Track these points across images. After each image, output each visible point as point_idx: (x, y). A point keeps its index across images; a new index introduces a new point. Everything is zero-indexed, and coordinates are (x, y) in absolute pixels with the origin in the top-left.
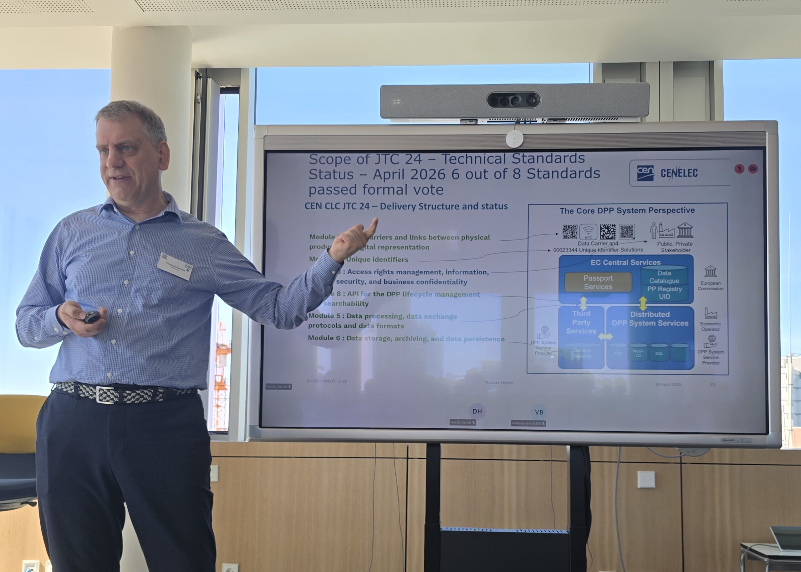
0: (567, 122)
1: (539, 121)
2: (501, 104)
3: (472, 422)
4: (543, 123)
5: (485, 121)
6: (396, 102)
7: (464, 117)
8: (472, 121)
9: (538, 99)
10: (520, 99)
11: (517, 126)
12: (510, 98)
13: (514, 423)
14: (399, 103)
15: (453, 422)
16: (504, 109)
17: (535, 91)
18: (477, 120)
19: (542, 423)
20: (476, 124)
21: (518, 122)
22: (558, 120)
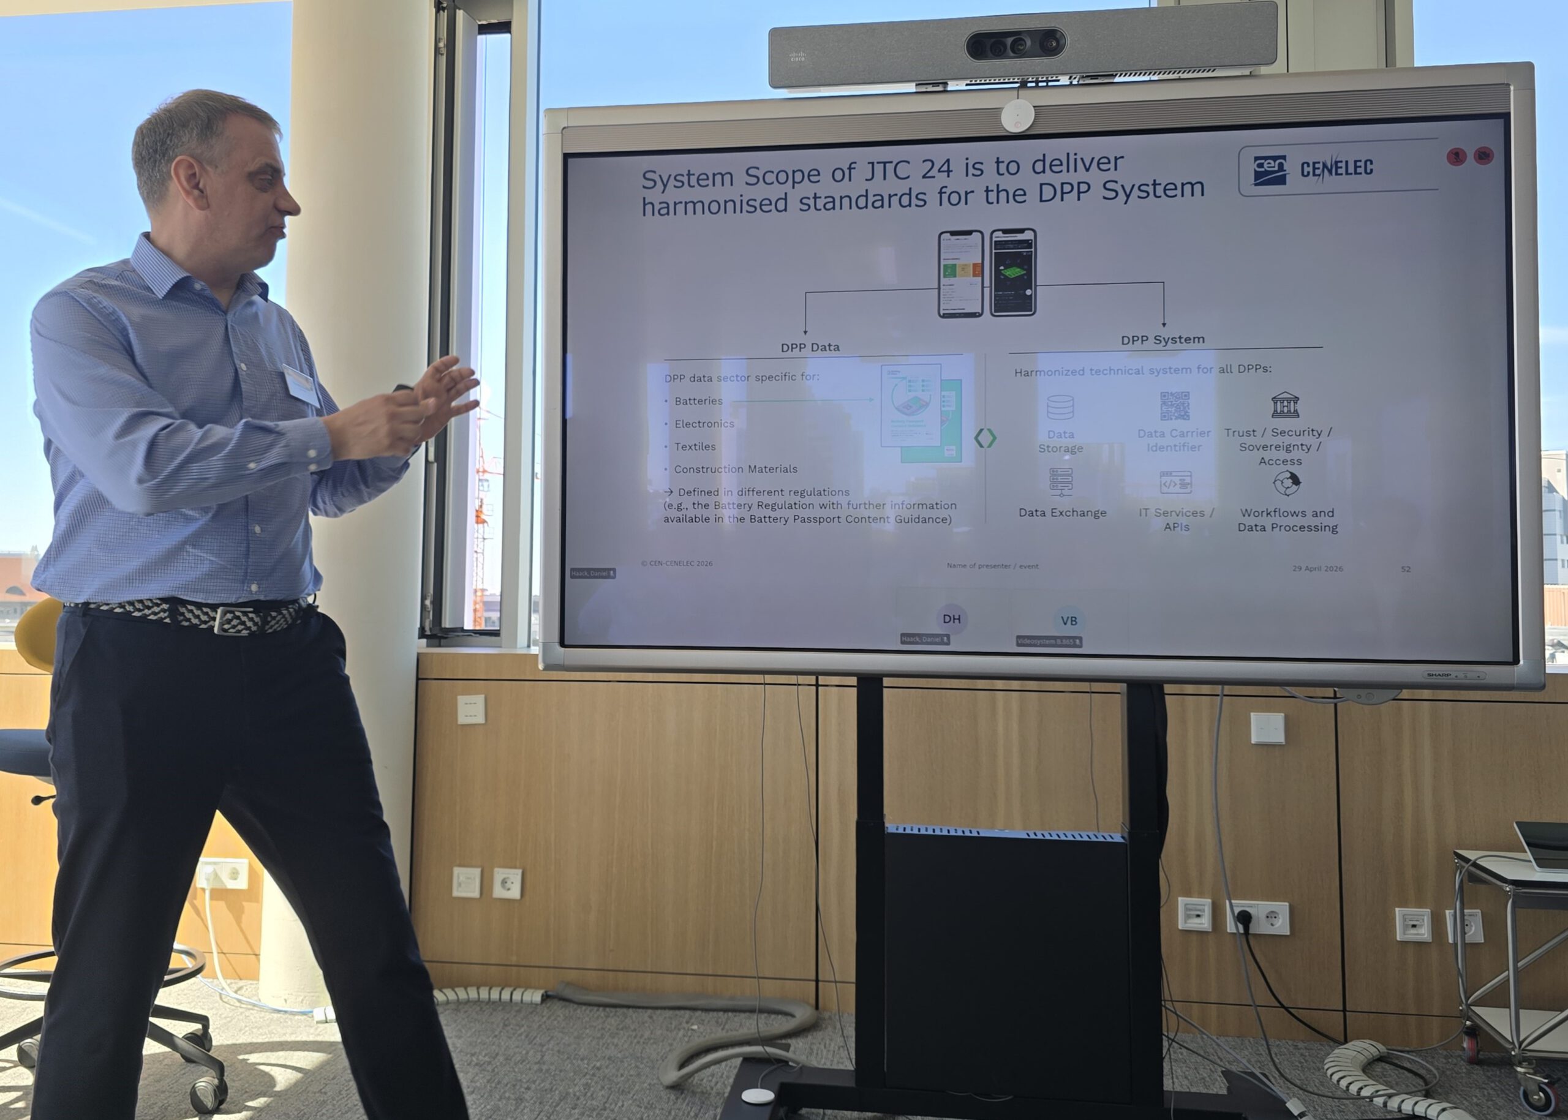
0: (1117, 79)
1: (1064, 80)
2: (991, 51)
4: (1071, 84)
5: (961, 85)
6: (798, 58)
7: (922, 79)
8: (940, 86)
9: (1062, 42)
10: (1029, 43)
11: (1022, 92)
12: (1009, 40)
13: (1021, 640)
14: (803, 59)
15: (905, 638)
16: (998, 62)
17: (1057, 26)
18: (946, 84)
19: (1076, 641)
20: (945, 91)
21: (1024, 85)
22: (1099, 78)
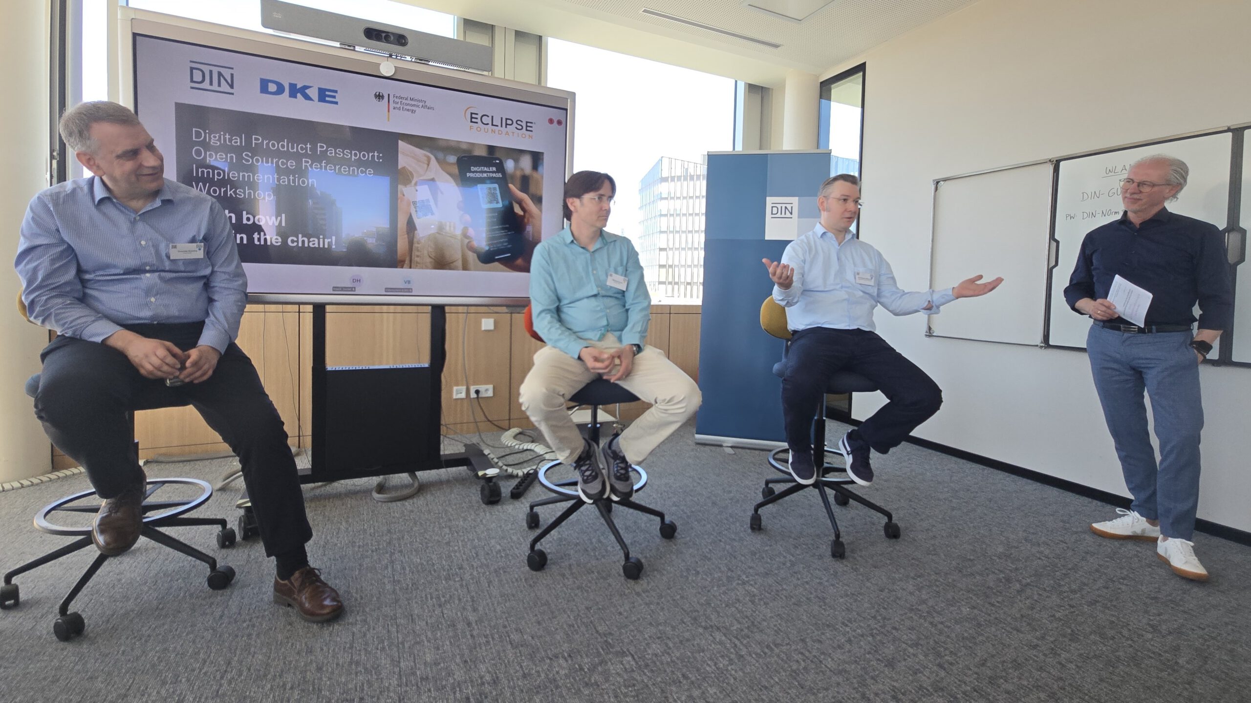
0: (430, 63)
1: (408, 58)
2: (375, 38)
3: (353, 289)
4: (411, 61)
5: (362, 49)
6: (278, 16)
7: (344, 42)
8: (351, 47)
9: (407, 41)
10: (392, 38)
11: (389, 59)
12: (383, 35)
13: (387, 290)
14: (280, 17)
15: (335, 289)
16: (378, 43)
17: (405, 34)
18: (354, 47)
19: (410, 290)
20: (354, 50)
21: (391, 56)
22: (422, 60)
